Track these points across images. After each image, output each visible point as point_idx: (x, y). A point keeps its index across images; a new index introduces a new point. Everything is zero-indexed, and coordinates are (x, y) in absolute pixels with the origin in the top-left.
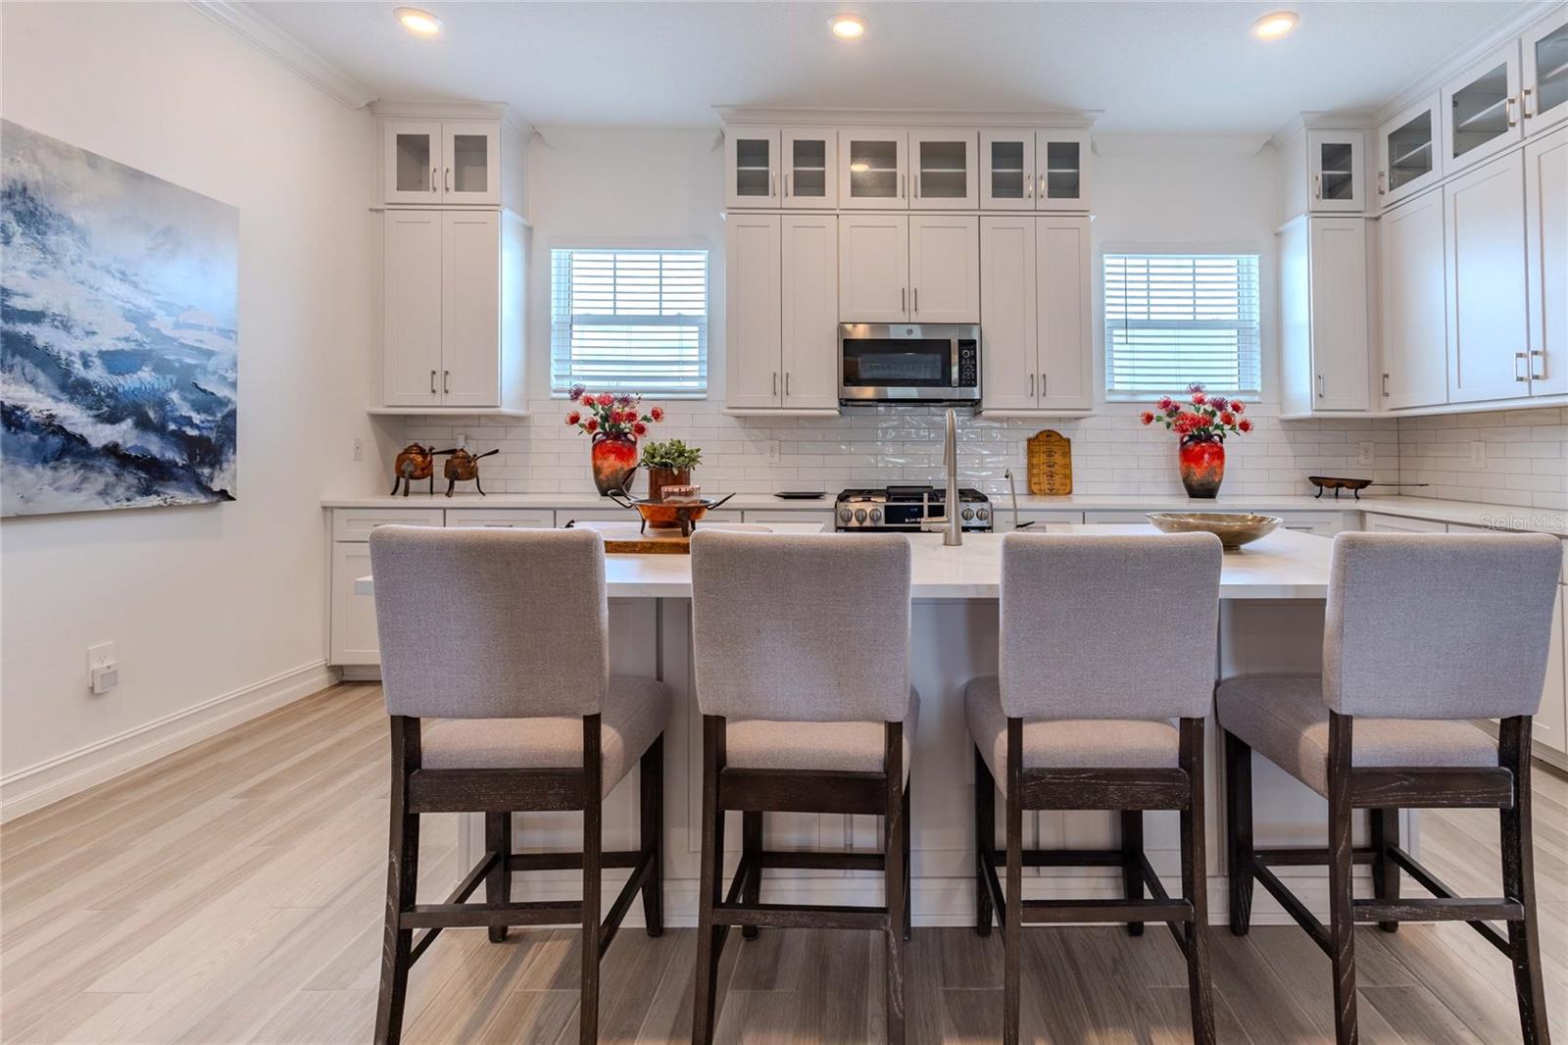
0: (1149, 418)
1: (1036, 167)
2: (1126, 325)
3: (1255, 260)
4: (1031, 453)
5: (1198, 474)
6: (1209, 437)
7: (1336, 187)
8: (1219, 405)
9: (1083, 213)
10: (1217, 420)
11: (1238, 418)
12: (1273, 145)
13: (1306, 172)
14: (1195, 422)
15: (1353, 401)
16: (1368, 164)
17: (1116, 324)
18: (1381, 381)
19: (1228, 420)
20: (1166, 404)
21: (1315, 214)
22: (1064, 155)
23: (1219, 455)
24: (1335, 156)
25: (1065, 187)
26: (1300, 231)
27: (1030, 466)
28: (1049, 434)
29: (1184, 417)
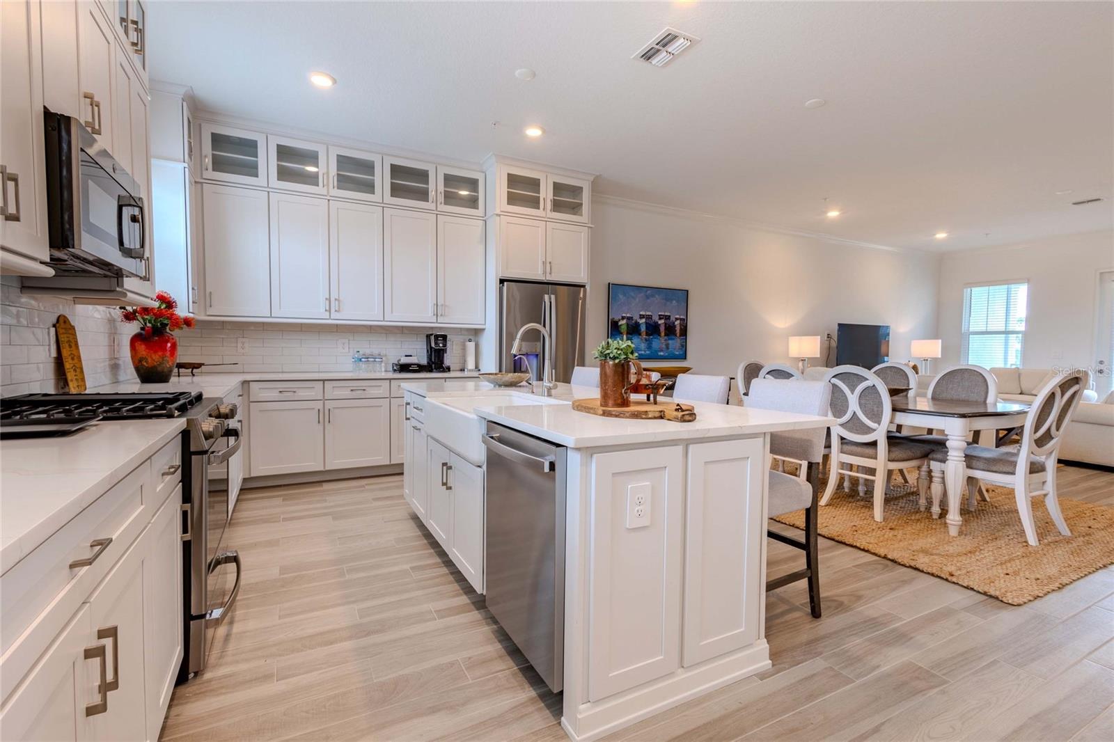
16: (195, 144)
21: (188, 166)
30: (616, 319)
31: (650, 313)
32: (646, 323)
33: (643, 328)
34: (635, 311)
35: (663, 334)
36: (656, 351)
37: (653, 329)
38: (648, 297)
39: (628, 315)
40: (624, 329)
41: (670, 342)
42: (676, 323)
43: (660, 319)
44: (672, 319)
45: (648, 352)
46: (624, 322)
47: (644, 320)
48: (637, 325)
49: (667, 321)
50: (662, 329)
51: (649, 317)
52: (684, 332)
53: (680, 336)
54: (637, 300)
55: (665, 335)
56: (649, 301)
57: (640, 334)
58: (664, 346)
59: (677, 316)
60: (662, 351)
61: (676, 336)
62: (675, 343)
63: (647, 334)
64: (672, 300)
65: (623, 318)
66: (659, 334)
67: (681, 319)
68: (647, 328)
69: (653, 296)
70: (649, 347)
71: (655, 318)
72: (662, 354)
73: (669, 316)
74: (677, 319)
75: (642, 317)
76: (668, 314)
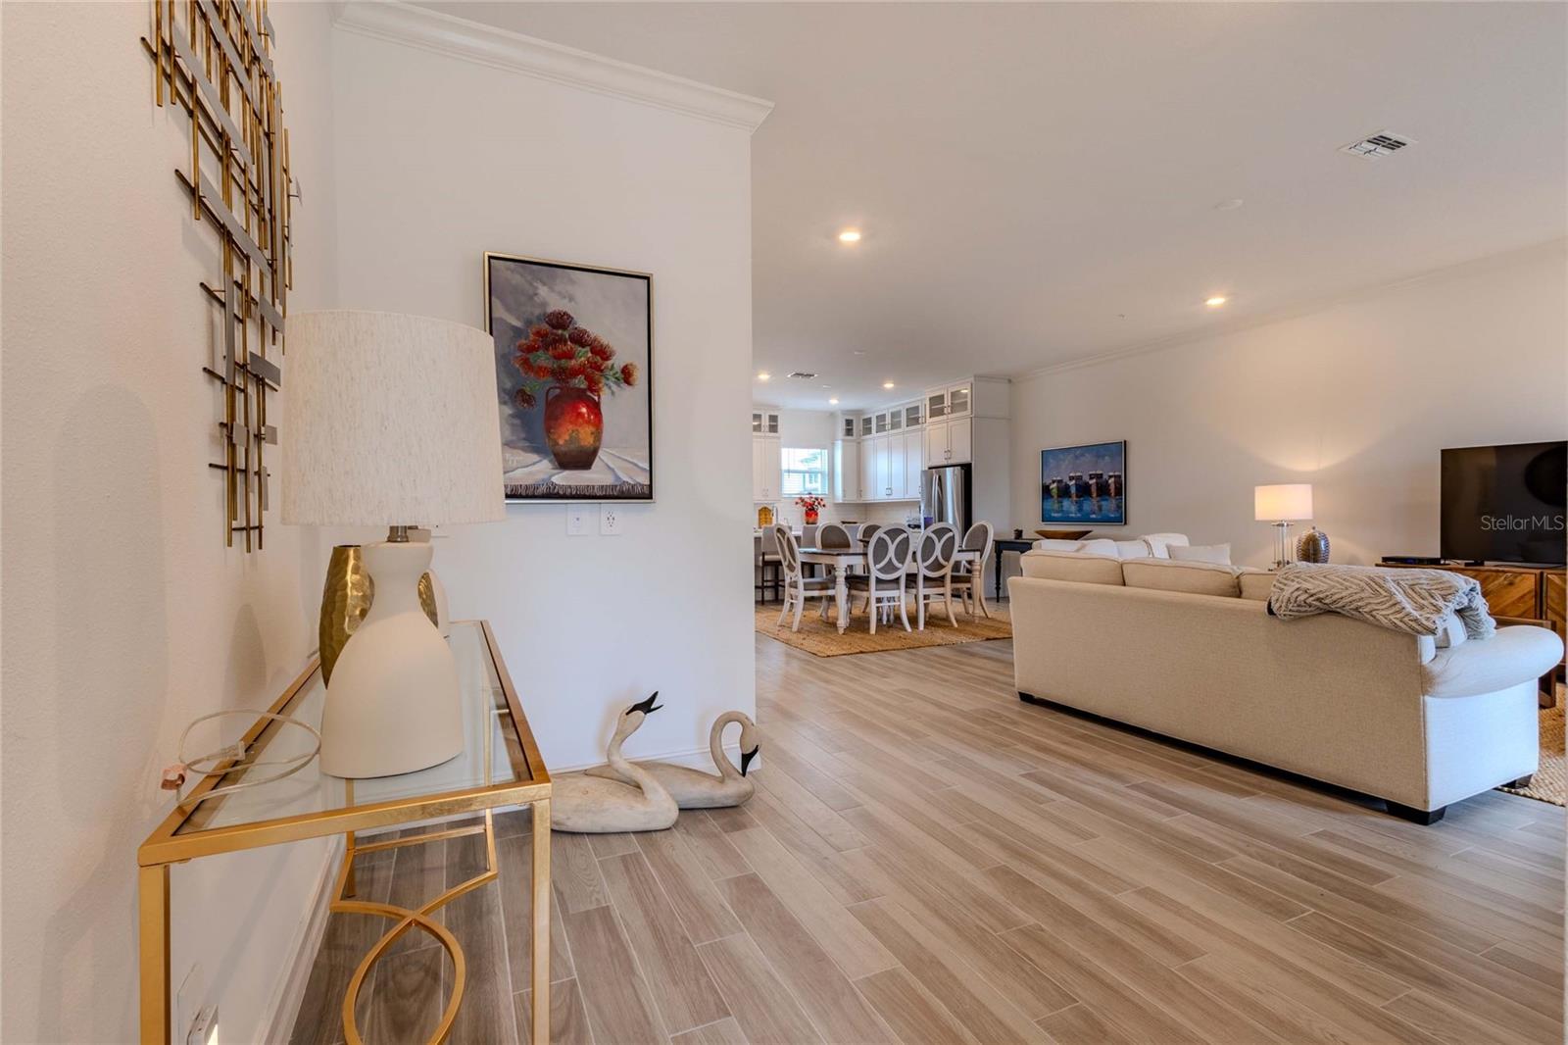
0: (797, 503)
1: (765, 422)
2: (789, 471)
3: (826, 451)
4: (760, 515)
5: (811, 520)
6: (813, 509)
7: (849, 432)
8: (817, 499)
9: (779, 438)
10: (816, 503)
11: (822, 503)
12: (832, 415)
13: (841, 427)
14: (810, 505)
15: (853, 498)
16: (857, 427)
17: (786, 471)
18: (860, 492)
19: (819, 503)
20: (801, 498)
21: (843, 440)
22: (773, 418)
23: (817, 514)
24: (849, 422)
25: (773, 428)
26: (839, 445)
27: (760, 519)
28: (765, 508)
29: (806, 502)
30: (1047, 484)
31: (1079, 474)
32: (1076, 484)
33: (1073, 490)
34: (1065, 473)
35: (1094, 495)
36: (1089, 514)
37: (1084, 490)
38: (1077, 457)
39: (1059, 478)
40: (1055, 492)
41: (1103, 503)
42: (1110, 481)
43: (1091, 478)
44: (1105, 477)
45: (1079, 515)
46: (1055, 485)
47: (1073, 482)
48: (1067, 487)
49: (1100, 481)
50: (1094, 489)
51: (1079, 478)
52: (1120, 489)
53: (1116, 495)
54: (1067, 462)
55: (1098, 496)
56: (1078, 462)
57: (1070, 497)
58: (1096, 508)
59: (1111, 474)
60: (1094, 513)
61: (1110, 495)
62: (1109, 505)
63: (1077, 496)
64: (1103, 456)
65: (1054, 482)
66: (1090, 495)
67: (1115, 476)
68: (1077, 489)
69: (1082, 455)
70: (1080, 510)
71: (1086, 478)
72: (1094, 516)
73: (1101, 475)
74: (1110, 477)
75: (1071, 478)
76: (1100, 472)
